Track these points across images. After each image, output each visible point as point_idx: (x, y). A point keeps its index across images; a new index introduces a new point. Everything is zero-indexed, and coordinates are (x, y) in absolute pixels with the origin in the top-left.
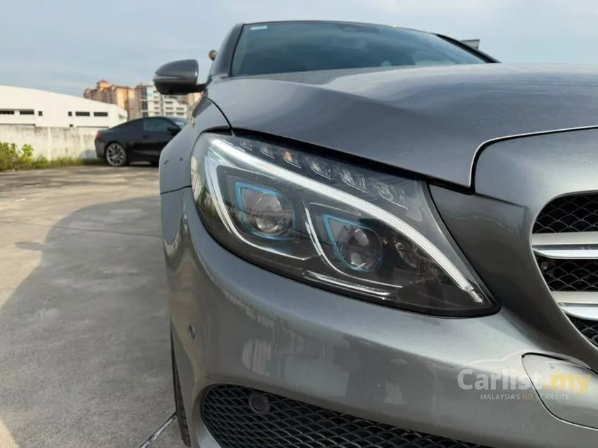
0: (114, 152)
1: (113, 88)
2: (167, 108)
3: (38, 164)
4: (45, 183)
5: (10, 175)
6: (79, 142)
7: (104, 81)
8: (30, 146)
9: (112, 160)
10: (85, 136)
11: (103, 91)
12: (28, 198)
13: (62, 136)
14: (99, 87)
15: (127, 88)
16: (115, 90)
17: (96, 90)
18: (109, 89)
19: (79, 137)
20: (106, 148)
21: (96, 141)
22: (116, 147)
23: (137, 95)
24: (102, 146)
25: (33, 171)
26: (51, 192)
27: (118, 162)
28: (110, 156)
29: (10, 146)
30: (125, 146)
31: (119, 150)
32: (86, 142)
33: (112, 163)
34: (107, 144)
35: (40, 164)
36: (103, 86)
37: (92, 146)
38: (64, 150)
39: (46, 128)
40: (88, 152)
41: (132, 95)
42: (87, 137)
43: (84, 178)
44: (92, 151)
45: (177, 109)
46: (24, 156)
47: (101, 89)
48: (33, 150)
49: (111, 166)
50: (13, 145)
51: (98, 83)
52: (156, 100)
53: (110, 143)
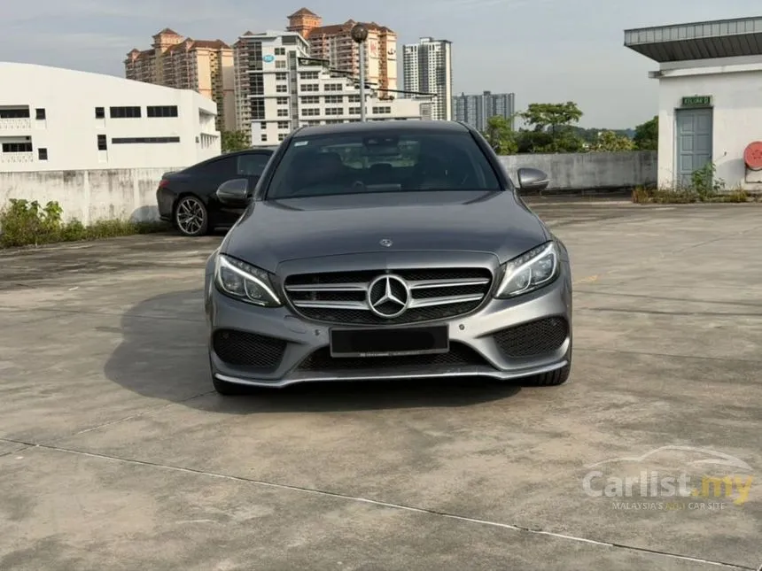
0: (187, 212)
1: (189, 46)
2: (304, 88)
3: (70, 234)
4: (91, 265)
5: (33, 253)
6: (132, 194)
7: (168, 32)
8: (57, 204)
9: (184, 225)
10: (141, 183)
11: (167, 54)
12: (81, 286)
13: (105, 184)
14: (158, 45)
15: (218, 46)
16: (193, 50)
17: (152, 52)
18: (180, 48)
19: (132, 186)
20: (176, 204)
21: (158, 192)
22: (192, 203)
23: (240, 61)
24: (170, 200)
25: (64, 246)
26: (108, 279)
27: (195, 228)
28: (181, 218)
29: (29, 206)
30: (206, 199)
31: (197, 207)
32: (143, 193)
33: (185, 231)
34: (177, 197)
35: (73, 233)
36: (167, 41)
37: (152, 200)
38: (108, 209)
39: (81, 173)
40: (145, 209)
41: (228, 61)
42: (144, 185)
43: (146, 257)
44: (153, 207)
45: (327, 87)
46: (48, 220)
47: (164, 50)
48: (61, 210)
49: (184, 235)
50: (35, 205)
51: (157, 37)
52: (281, 70)
53: (183, 196)
